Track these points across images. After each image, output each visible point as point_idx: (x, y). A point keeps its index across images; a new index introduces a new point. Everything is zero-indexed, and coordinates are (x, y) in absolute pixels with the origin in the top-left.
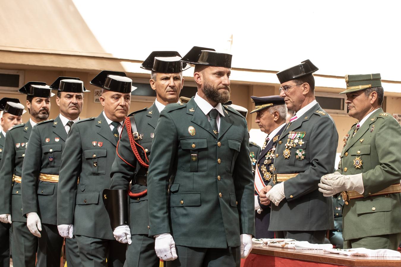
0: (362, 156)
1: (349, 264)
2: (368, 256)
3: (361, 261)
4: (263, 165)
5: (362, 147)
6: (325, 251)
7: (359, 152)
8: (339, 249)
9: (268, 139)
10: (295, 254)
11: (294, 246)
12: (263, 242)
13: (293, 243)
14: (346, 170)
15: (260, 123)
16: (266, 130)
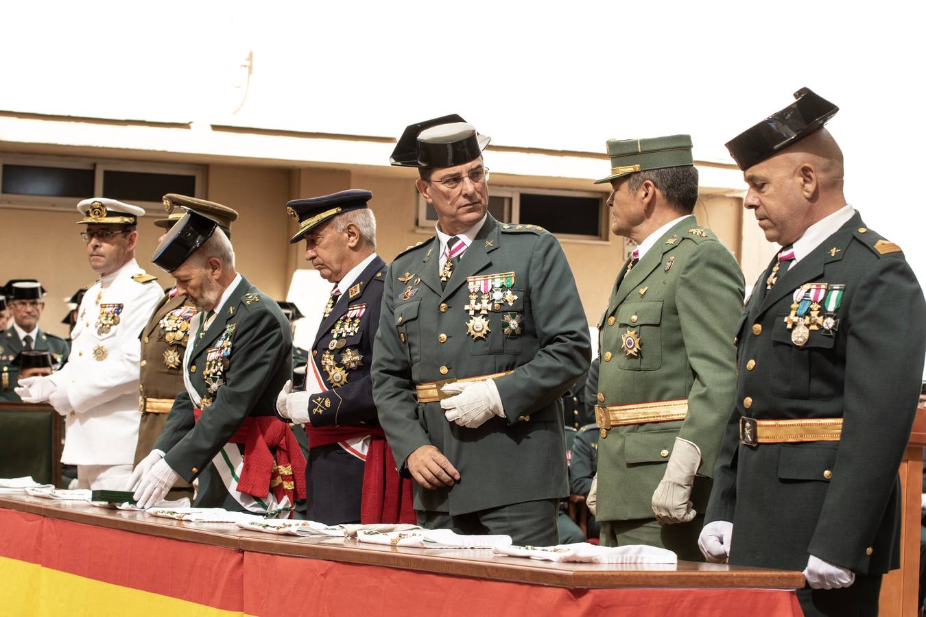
0: (642, 327)
1: (558, 582)
2: (599, 563)
3: (587, 573)
4: (328, 352)
5: (641, 306)
6: (496, 552)
7: (635, 318)
8: (529, 547)
9: (338, 291)
10: (426, 560)
11: (422, 541)
12: (345, 533)
13: (418, 535)
14: (609, 358)
15: (317, 258)
16: (332, 271)
